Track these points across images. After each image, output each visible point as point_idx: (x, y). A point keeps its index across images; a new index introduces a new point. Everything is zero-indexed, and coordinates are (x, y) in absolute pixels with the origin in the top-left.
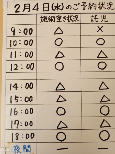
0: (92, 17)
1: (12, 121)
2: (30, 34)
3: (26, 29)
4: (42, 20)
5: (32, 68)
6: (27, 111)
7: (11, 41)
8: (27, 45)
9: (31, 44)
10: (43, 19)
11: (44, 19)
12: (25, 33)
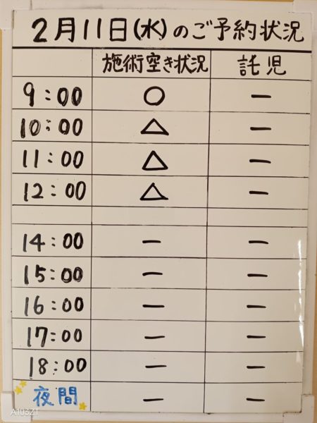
0: (244, 60)
1: (29, 329)
2: (76, 103)
3: (65, 90)
4: (109, 65)
5: (80, 196)
6: (67, 304)
7: (23, 121)
8: (66, 132)
9: (77, 131)
10: (111, 64)
11: (112, 62)
12: (63, 99)
